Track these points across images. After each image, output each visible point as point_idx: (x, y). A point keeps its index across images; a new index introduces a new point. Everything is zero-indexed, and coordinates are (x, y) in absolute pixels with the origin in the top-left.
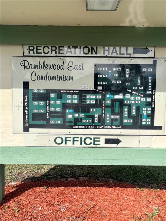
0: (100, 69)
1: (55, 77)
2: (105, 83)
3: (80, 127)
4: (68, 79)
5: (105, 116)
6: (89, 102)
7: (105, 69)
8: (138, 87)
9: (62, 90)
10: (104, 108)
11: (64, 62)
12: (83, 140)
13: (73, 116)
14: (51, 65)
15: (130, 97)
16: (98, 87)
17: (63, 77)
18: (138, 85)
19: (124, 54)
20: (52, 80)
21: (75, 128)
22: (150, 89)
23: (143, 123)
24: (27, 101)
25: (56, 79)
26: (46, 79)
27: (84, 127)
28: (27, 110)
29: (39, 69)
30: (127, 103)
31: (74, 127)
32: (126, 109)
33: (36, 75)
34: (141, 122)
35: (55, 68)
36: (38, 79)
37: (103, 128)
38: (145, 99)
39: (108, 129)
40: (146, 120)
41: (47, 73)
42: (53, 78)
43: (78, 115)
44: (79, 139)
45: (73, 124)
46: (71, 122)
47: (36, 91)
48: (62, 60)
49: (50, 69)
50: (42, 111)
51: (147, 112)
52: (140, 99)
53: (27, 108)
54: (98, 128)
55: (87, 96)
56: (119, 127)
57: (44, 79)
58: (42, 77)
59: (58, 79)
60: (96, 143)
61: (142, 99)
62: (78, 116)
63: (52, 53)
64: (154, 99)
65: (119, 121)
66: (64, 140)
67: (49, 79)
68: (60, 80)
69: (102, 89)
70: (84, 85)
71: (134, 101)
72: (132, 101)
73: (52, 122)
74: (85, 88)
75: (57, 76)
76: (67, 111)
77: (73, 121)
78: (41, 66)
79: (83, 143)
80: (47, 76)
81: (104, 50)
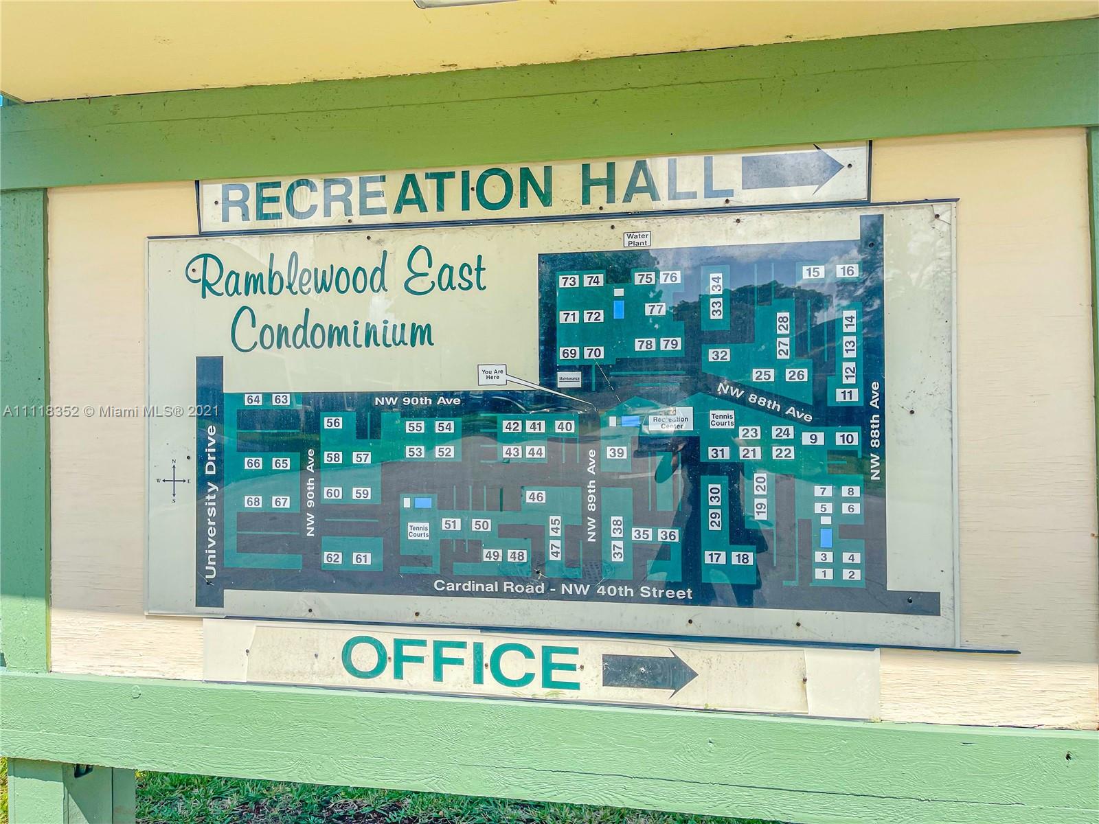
0: (569, 281)
1: (345, 328)
2: (594, 353)
3: (470, 586)
4: (407, 339)
5: (599, 530)
6: (513, 452)
7: (594, 280)
8: (781, 366)
9: (380, 395)
10: (591, 485)
11: (385, 253)
12: (487, 659)
13: (435, 528)
14: (324, 272)
15: (738, 423)
16: (560, 374)
17: (385, 328)
18: (781, 357)
19: (693, 195)
20: (330, 345)
21: (446, 594)
22: (852, 381)
23: (819, 574)
24: (212, 454)
25: (351, 341)
26: (304, 341)
27: (491, 588)
28: (214, 497)
29: (271, 292)
30: (720, 457)
31: (439, 585)
32: (714, 492)
33: (254, 325)
34: (809, 566)
35: (343, 287)
36: (267, 342)
37: (592, 597)
38: (821, 436)
39: (617, 599)
40: (838, 558)
41: (307, 310)
42: (337, 335)
43: (458, 521)
44: (467, 655)
45: (435, 568)
46: (425, 561)
47: (255, 403)
48: (379, 242)
49: (319, 292)
50: (282, 501)
51: (837, 508)
52: (792, 436)
53: (215, 487)
54: (567, 597)
55: (505, 423)
56: (680, 594)
57: (291, 343)
58: (283, 330)
59: (361, 339)
60: (557, 676)
61: (806, 439)
62: (458, 528)
63: (327, 213)
64: (875, 434)
65: (676, 555)
66: (390, 652)
67: (318, 341)
68: (367, 345)
69: (579, 385)
70: (488, 368)
71: (758, 449)
72: (750, 448)
73: (332, 558)
74: (495, 381)
75: (356, 323)
76: (407, 503)
77: (435, 553)
78: (277, 277)
79: (487, 673)
80: (305, 327)
81: (588, 183)
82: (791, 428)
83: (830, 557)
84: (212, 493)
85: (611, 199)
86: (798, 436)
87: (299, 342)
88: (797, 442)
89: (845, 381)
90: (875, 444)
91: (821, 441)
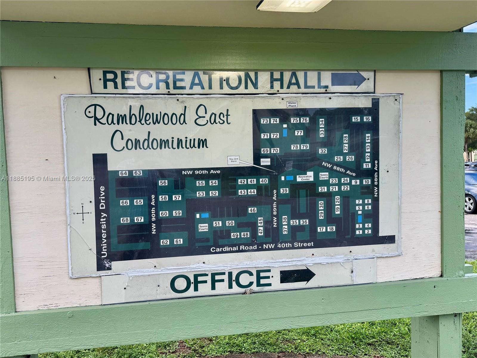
0: (265, 121)
1: (168, 140)
2: (276, 151)
3: (226, 249)
4: (196, 145)
5: (277, 222)
6: (243, 192)
7: (275, 121)
8: (345, 155)
9: (185, 170)
10: (275, 205)
11: (185, 107)
12: (234, 278)
13: (211, 226)
14: (157, 115)
15: (330, 177)
16: (262, 160)
17: (186, 141)
18: (345, 151)
19: (313, 87)
20: (161, 148)
21: (216, 253)
22: (369, 160)
23: (357, 232)
24: (103, 200)
25: (170, 146)
26: (148, 146)
27: (235, 249)
28: (105, 219)
29: (131, 123)
30: (323, 191)
31: (213, 250)
32: (321, 205)
33: (122, 139)
34: (354, 229)
35: (166, 122)
36: (130, 147)
37: (276, 248)
38: (358, 181)
39: (286, 248)
40: (364, 226)
41: (149, 132)
42: (164, 143)
43: (220, 222)
44: (226, 277)
45: (211, 243)
46: (207, 240)
47: (124, 175)
48: (182, 102)
49: (154, 124)
50: (140, 219)
51: (364, 208)
52: (348, 182)
53: (105, 215)
54: (266, 250)
55: (239, 180)
56: (309, 244)
57: (141, 147)
58: (137, 141)
59: (175, 145)
60: (262, 281)
61: (353, 182)
62: (221, 225)
63: (158, 88)
64: (376, 180)
65: (307, 229)
66: (192, 280)
67: (155, 146)
68: (178, 148)
69: (269, 164)
70: (232, 157)
71: (337, 187)
72: (334, 187)
73: (165, 242)
74: (235, 163)
75: (173, 138)
76: (198, 216)
77: (211, 237)
78: (133, 117)
79: (234, 283)
80: (148, 140)
81: (272, 80)
82: (348, 179)
83: (361, 226)
84: (103, 218)
85: (282, 87)
86: (351, 182)
87: (146, 147)
88: (350, 184)
89: (367, 160)
90: (376, 183)
91: (358, 183)
